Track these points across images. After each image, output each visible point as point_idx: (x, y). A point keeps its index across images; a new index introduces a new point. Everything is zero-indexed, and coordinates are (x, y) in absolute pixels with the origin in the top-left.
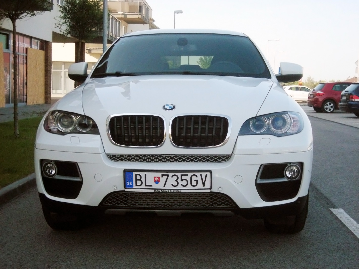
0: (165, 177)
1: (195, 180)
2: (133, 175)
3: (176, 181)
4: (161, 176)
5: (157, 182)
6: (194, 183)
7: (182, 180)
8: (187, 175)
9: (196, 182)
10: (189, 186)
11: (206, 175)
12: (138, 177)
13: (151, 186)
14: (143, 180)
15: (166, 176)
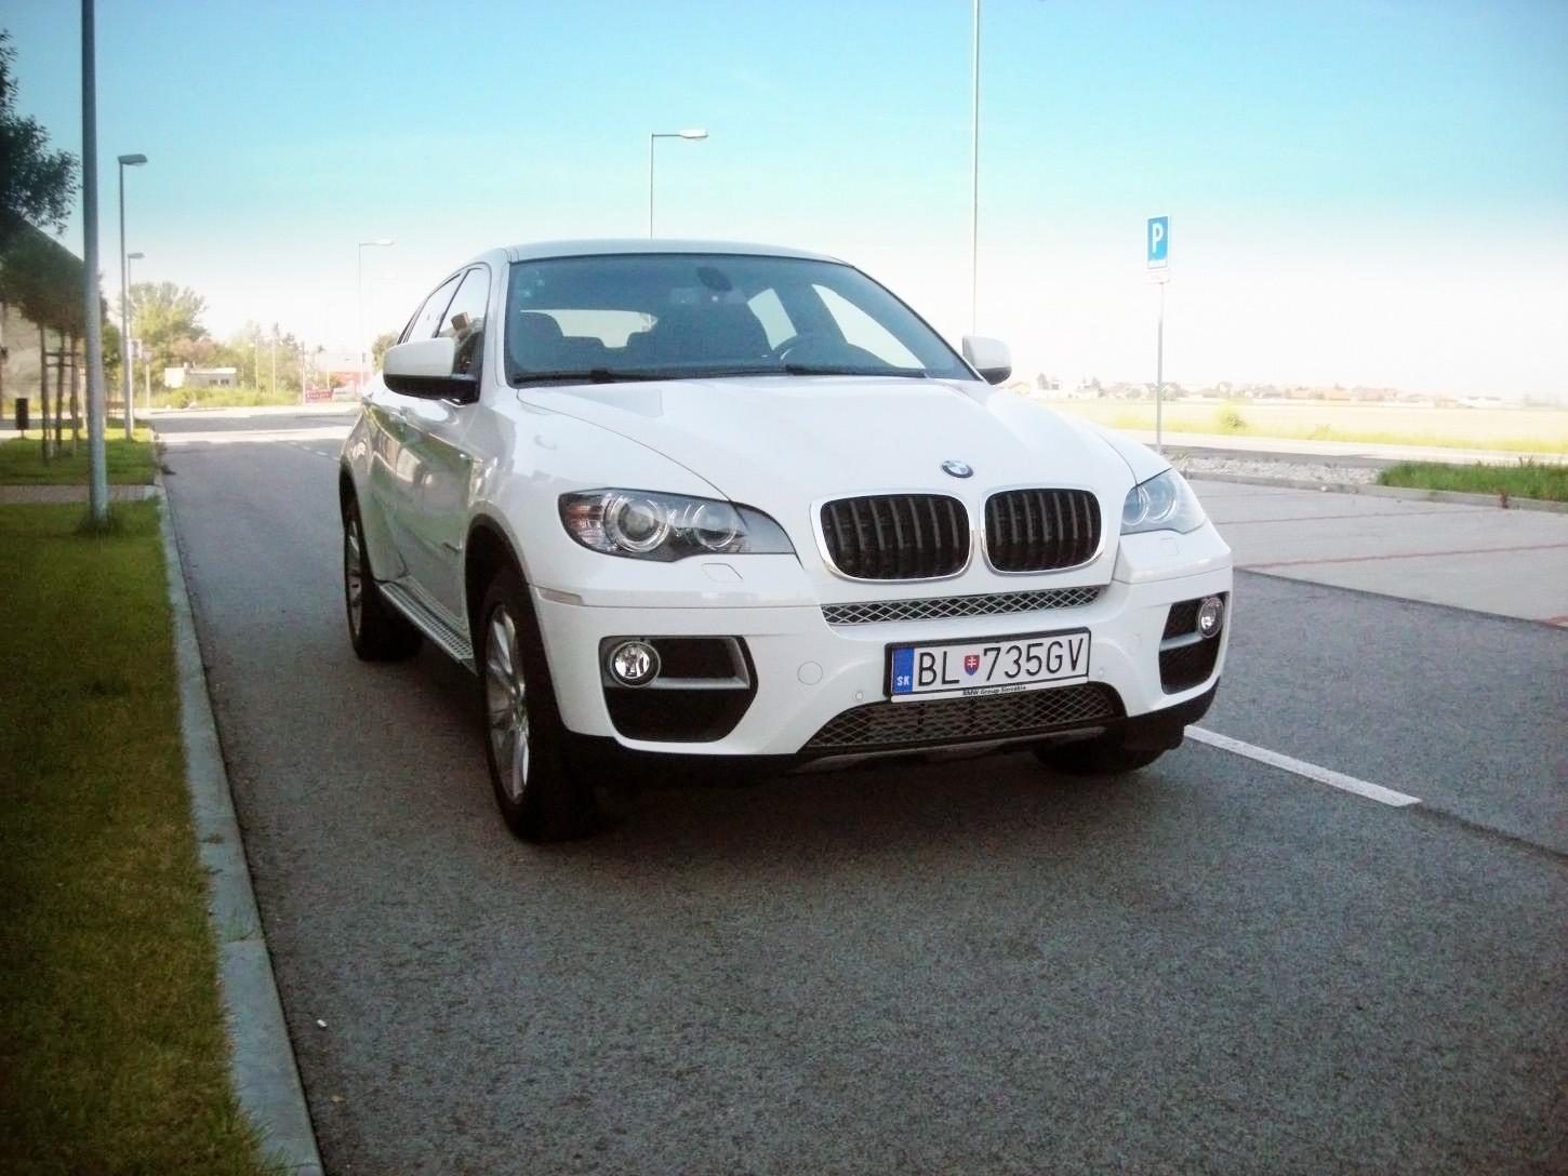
0: (992, 655)
1: (1057, 657)
2: (913, 655)
3: (1016, 662)
4: (981, 653)
5: (971, 670)
6: (1054, 664)
7: (1029, 659)
8: (1041, 644)
9: (1058, 660)
10: (1044, 674)
11: (1081, 640)
12: (927, 662)
13: (957, 682)
14: (938, 667)
15: (995, 653)
